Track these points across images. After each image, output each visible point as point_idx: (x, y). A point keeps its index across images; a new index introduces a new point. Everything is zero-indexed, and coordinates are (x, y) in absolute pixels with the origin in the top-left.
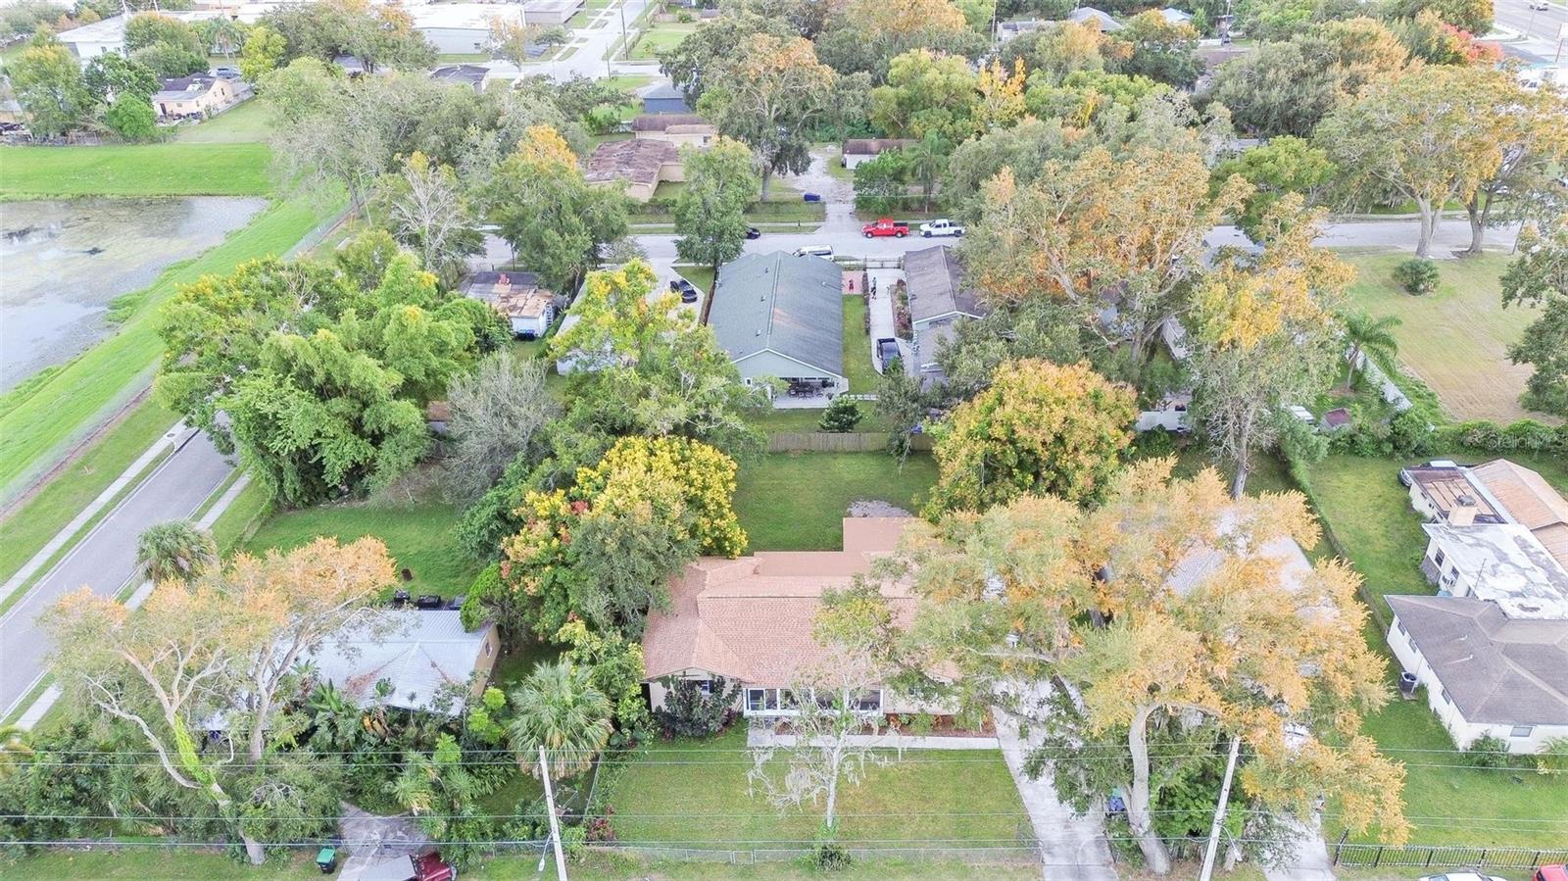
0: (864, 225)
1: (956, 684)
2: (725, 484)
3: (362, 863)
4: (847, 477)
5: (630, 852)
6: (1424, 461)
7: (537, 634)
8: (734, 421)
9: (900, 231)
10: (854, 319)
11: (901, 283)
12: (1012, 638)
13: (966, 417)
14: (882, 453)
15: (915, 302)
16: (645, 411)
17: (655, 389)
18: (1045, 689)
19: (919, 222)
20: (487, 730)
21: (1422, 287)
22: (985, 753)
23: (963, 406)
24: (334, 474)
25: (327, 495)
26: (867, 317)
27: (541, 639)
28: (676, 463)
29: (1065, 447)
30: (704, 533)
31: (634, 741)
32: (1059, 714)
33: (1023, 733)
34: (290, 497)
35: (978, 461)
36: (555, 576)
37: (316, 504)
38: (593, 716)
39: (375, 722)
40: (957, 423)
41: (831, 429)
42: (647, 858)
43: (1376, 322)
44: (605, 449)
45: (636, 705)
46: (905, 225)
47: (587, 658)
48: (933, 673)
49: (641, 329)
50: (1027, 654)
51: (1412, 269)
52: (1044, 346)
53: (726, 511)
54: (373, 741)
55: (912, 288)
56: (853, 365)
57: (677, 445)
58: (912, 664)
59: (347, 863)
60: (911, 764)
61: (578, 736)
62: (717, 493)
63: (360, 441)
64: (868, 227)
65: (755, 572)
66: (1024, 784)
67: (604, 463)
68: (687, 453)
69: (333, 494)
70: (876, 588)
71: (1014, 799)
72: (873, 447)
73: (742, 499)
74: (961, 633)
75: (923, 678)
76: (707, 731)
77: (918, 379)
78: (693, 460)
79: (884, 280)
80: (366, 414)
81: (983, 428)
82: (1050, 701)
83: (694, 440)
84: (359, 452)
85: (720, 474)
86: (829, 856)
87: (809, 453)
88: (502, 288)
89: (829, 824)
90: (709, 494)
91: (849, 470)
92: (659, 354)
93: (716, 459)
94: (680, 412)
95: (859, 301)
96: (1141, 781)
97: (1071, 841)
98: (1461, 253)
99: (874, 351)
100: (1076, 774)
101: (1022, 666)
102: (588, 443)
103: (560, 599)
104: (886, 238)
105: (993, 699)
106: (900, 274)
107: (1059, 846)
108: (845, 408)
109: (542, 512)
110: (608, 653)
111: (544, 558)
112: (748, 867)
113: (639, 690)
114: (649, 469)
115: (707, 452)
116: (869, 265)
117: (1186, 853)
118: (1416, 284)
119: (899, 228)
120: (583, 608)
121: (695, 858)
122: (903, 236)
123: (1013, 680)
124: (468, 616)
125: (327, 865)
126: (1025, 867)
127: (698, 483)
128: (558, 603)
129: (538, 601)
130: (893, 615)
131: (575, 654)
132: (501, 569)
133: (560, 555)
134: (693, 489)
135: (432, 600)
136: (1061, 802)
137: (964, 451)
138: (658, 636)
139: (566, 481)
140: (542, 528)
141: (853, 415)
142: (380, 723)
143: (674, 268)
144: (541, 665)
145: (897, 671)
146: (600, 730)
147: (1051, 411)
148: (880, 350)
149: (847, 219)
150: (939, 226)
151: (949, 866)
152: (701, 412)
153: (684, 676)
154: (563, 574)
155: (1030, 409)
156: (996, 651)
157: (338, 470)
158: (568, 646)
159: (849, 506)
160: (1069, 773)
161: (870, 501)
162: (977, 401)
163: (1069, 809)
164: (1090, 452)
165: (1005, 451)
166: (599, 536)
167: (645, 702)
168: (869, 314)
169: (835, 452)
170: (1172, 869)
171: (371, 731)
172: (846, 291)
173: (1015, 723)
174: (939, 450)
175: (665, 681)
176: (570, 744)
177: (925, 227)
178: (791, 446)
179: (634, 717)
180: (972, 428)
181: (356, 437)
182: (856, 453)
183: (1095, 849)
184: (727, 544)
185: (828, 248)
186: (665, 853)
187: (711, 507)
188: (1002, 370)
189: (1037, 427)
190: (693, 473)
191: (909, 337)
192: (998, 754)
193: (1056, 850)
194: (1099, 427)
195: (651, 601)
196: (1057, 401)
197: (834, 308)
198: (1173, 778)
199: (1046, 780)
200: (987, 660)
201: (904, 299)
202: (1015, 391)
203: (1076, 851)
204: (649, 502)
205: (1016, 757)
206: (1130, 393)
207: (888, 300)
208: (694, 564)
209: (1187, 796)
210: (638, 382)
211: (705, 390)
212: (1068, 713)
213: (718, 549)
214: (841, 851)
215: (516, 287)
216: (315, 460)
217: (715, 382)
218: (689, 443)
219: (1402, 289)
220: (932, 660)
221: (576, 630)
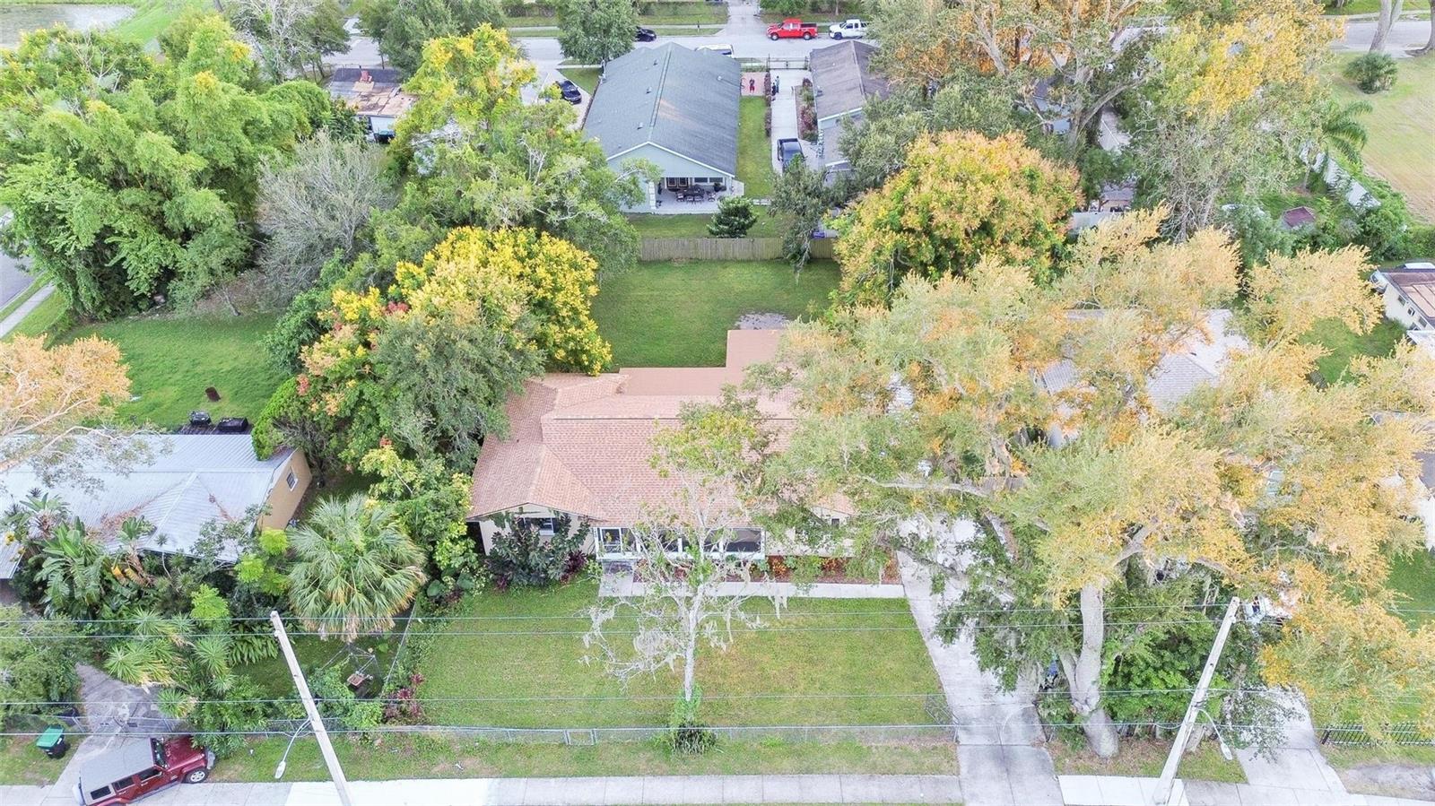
0: (768, 26)
1: (851, 524)
2: (583, 286)
3: (102, 744)
4: (738, 287)
5: (436, 732)
6: (1398, 264)
7: (345, 463)
8: (593, 209)
9: (808, 33)
10: (754, 118)
11: (806, 81)
12: (924, 467)
13: (873, 206)
14: (778, 261)
15: (820, 99)
16: (481, 194)
17: (495, 170)
18: (966, 530)
19: (828, 24)
20: (262, 580)
21: (1378, 84)
22: (888, 603)
23: (872, 196)
24: (140, 282)
25: (136, 305)
26: (768, 119)
27: (348, 468)
28: (522, 260)
29: (993, 239)
30: (555, 345)
31: (458, 592)
32: (985, 563)
33: (937, 587)
34: (88, 305)
35: (887, 256)
36: (361, 393)
37: (123, 316)
38: (395, 564)
39: (129, 571)
40: (863, 213)
41: (719, 234)
42: (462, 740)
43: (1342, 110)
44: (436, 241)
45: (458, 549)
46: (814, 25)
47: (398, 493)
48: (821, 510)
49: (490, 106)
50: (943, 486)
51: (1368, 63)
52: (970, 118)
53: (583, 318)
54: (128, 593)
55: (818, 85)
56: (750, 168)
57: (522, 238)
58: (794, 497)
59: (83, 745)
60: (796, 617)
61: (373, 589)
62: (570, 297)
63: (166, 242)
64: (773, 28)
65: (619, 391)
66: (935, 647)
67: (429, 256)
68: (535, 248)
69: (143, 304)
70: (753, 403)
71: (922, 660)
72: (769, 254)
73: (605, 306)
74: (855, 457)
75: (807, 516)
76: (547, 578)
77: (820, 172)
78: (541, 256)
79: (788, 81)
80: (166, 206)
81: (894, 217)
82: (973, 545)
83: (544, 233)
84: (166, 255)
85: (576, 273)
86: (689, 737)
87: (695, 261)
88: (363, 87)
89: (688, 698)
90: (560, 297)
91: (739, 280)
92: (506, 129)
93: (570, 255)
94: (523, 195)
95: (761, 103)
96: (1093, 649)
97: (993, 711)
98: (1416, 51)
99: (775, 153)
100: (1005, 638)
101: (938, 501)
102: (413, 234)
103: (370, 420)
104: (792, 40)
105: (898, 543)
106: (807, 74)
107: (977, 720)
108: (737, 208)
109: (349, 316)
110: (426, 485)
111: (347, 370)
112: (586, 749)
113: (464, 530)
114: (485, 264)
115: (561, 247)
116: (772, 65)
117: (1138, 730)
118: (1372, 81)
119: (807, 29)
120: (396, 431)
121: (521, 739)
122: (811, 38)
123: (924, 519)
124: (258, 441)
125: (52, 749)
126: (935, 748)
127: (548, 283)
128: (370, 426)
129: (342, 424)
130: (772, 438)
131: (383, 487)
132: (298, 383)
133: (367, 367)
134: (541, 291)
135: (236, 423)
136: (982, 670)
137: (870, 244)
138: (494, 465)
139: (384, 279)
140: (347, 334)
141: (746, 217)
142: (136, 571)
143: (560, 70)
144: (327, 500)
145: (773, 508)
146: (405, 583)
147: (977, 190)
148: (781, 150)
149: (751, 22)
150: (850, 27)
151: (839, 747)
152: (553, 198)
153: (522, 513)
154: (370, 389)
155: (951, 188)
156: (904, 482)
157: (143, 275)
158: (376, 477)
159: (738, 319)
160: (996, 636)
161: (762, 314)
162: (887, 189)
163: (992, 678)
164: (1024, 243)
165: (920, 245)
166: (408, 342)
167: (472, 544)
168: (770, 114)
169: (726, 261)
170: (1120, 750)
171: (124, 581)
172: (746, 92)
173: (926, 571)
174: (841, 247)
175: (498, 519)
176: (363, 598)
177: (835, 28)
178: (675, 254)
179: (456, 563)
180: (880, 216)
181: (162, 237)
182: (749, 261)
183: (1021, 724)
184: (584, 357)
185: (728, 47)
186: (482, 732)
187: (564, 313)
188: (917, 146)
189: (960, 211)
190: (541, 272)
191: (813, 138)
192: (902, 604)
193: (974, 725)
194: (1035, 211)
195: (483, 423)
196: (985, 179)
197: (732, 105)
198: (1136, 646)
199: (965, 641)
200: (892, 494)
201: (810, 99)
202: (934, 168)
203: (999, 728)
204: (478, 302)
205: (927, 611)
206: (1070, 176)
207: (793, 102)
208: (538, 380)
209: (1148, 665)
210: (476, 161)
211: (557, 171)
212: (996, 561)
213: (574, 364)
214: (704, 730)
215: (378, 85)
216: (112, 263)
217: (570, 163)
218: (539, 236)
219: (1355, 88)
220: (819, 494)
221: (384, 458)
